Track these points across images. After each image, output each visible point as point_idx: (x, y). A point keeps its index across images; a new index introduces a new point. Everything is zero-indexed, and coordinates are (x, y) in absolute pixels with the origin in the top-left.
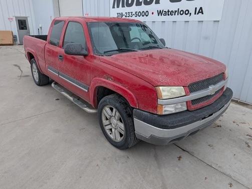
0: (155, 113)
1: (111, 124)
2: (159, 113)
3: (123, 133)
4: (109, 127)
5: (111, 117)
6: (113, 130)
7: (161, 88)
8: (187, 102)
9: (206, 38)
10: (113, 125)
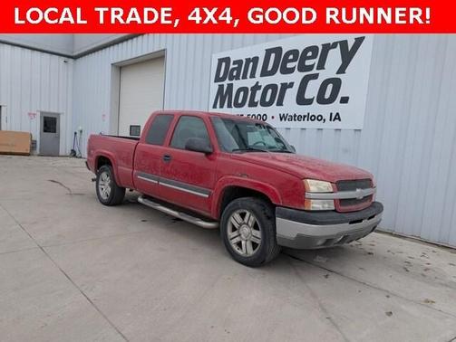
0: (303, 208)
1: (240, 235)
2: (306, 209)
3: (258, 242)
4: (238, 239)
5: (241, 225)
6: (243, 243)
7: (308, 180)
8: (335, 200)
9: (346, 151)
10: (242, 236)
